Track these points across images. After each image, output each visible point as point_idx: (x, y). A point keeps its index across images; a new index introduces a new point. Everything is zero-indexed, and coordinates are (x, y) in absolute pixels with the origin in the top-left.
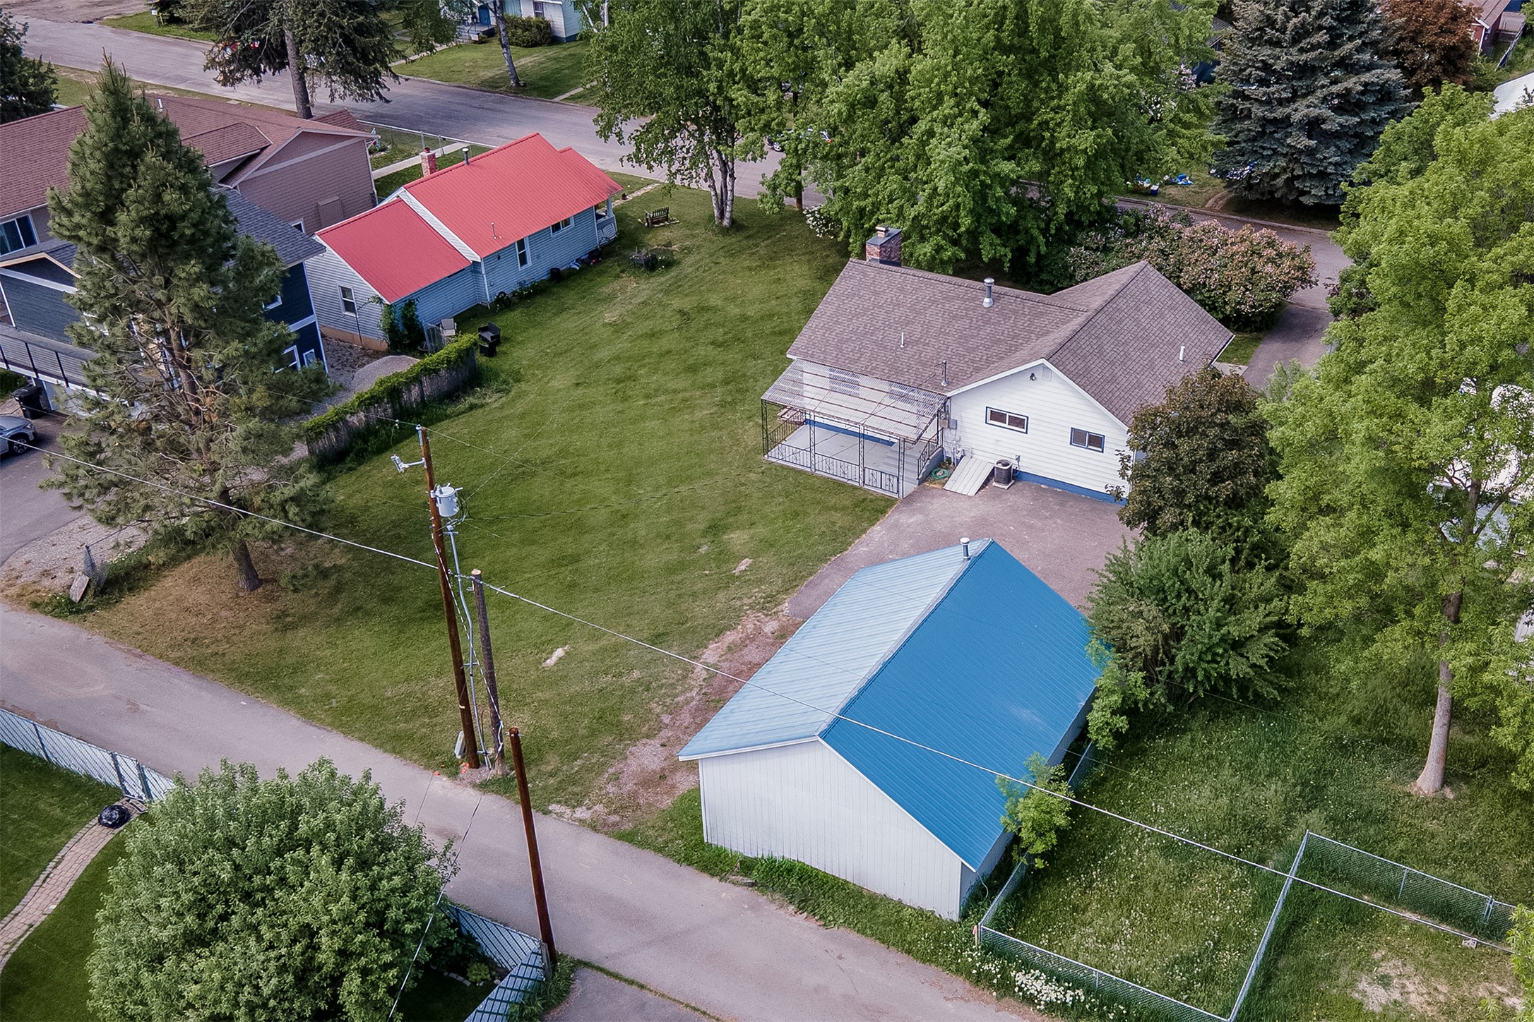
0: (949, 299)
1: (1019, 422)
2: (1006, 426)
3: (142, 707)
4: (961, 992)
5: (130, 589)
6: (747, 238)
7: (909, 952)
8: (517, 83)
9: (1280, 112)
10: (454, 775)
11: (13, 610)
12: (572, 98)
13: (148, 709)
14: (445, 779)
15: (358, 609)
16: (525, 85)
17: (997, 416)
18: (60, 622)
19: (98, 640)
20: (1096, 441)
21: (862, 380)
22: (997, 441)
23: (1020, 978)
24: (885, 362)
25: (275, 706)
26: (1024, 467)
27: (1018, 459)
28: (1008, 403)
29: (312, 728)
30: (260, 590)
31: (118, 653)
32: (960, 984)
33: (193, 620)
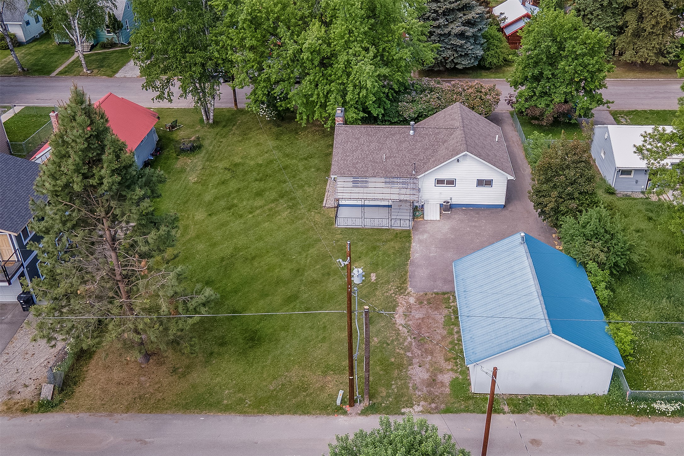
0: (393, 135)
1: (451, 182)
2: (445, 185)
3: (147, 440)
4: (635, 422)
5: (75, 384)
6: (224, 126)
7: (601, 413)
8: (23, 69)
9: (446, 31)
10: (345, 413)
11: (12, 418)
12: (61, 73)
13: (152, 440)
14: (342, 416)
15: (212, 353)
16: (28, 70)
17: (440, 182)
18: (49, 415)
19: (84, 416)
20: (489, 183)
21: (369, 180)
22: (440, 193)
23: (656, 406)
24: (381, 169)
25: (220, 414)
26: (454, 202)
27: (451, 199)
28: (445, 175)
29: (252, 417)
30: (151, 361)
31: (103, 418)
32: (631, 418)
33: (129, 388)
